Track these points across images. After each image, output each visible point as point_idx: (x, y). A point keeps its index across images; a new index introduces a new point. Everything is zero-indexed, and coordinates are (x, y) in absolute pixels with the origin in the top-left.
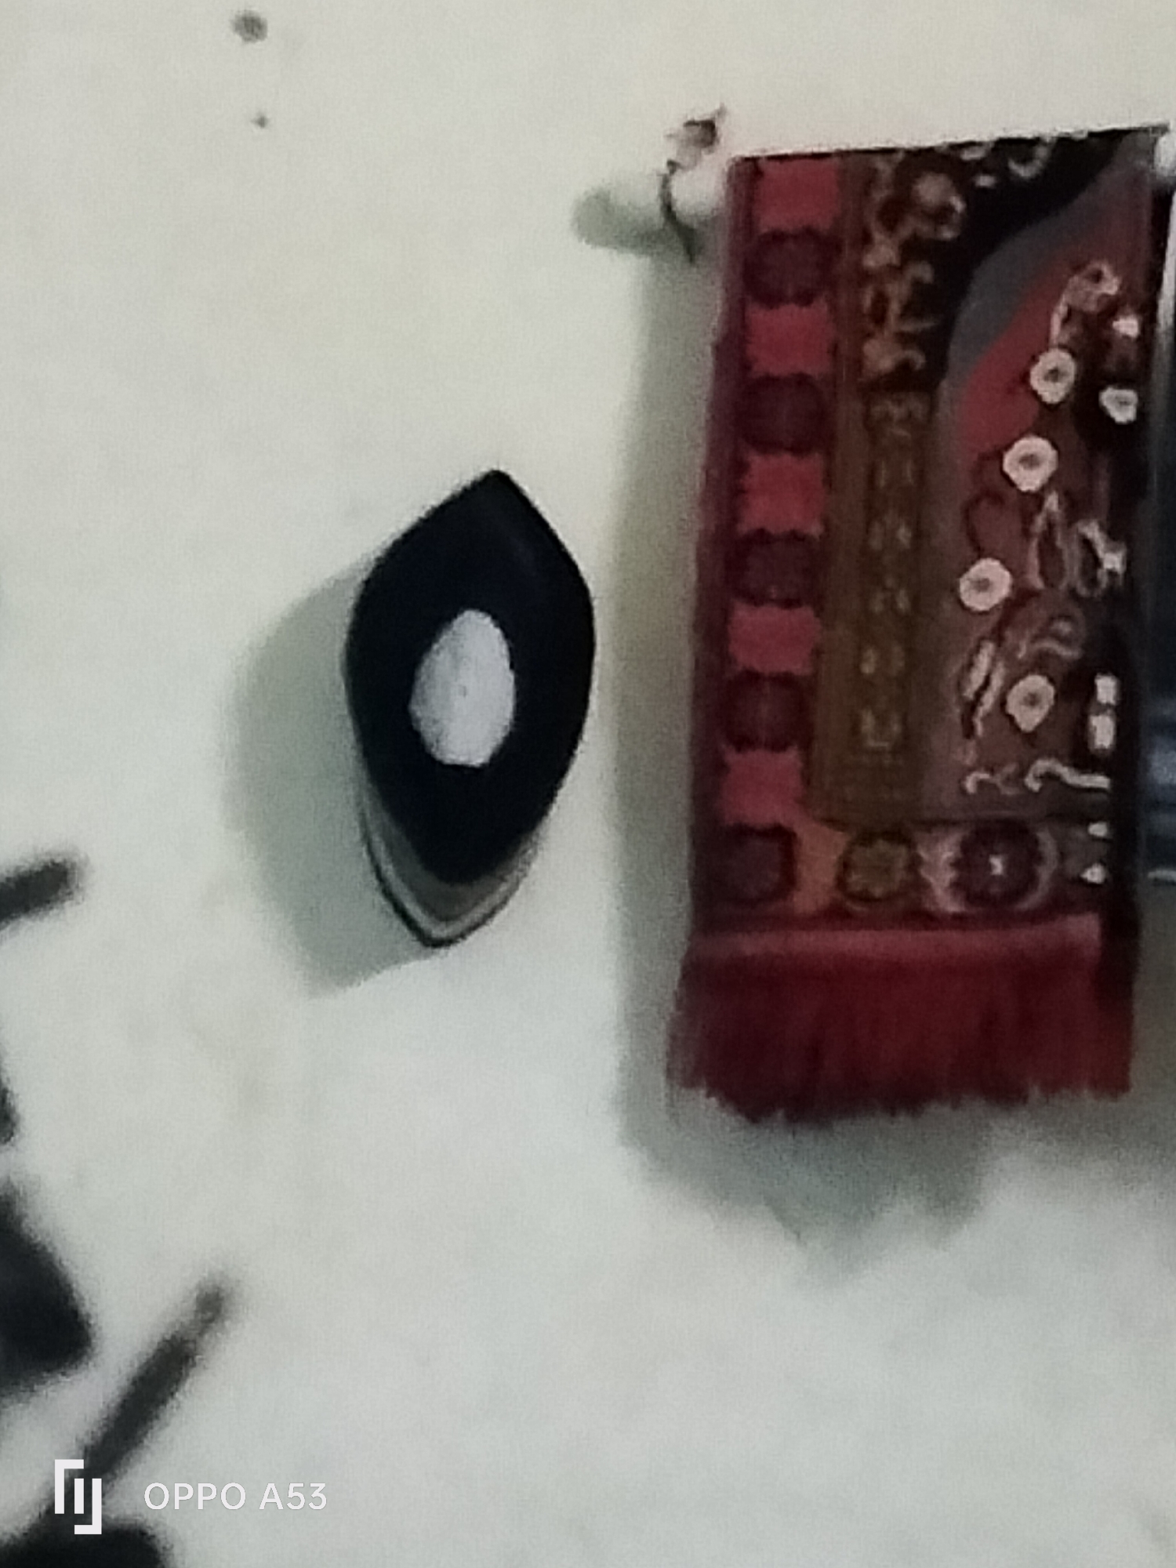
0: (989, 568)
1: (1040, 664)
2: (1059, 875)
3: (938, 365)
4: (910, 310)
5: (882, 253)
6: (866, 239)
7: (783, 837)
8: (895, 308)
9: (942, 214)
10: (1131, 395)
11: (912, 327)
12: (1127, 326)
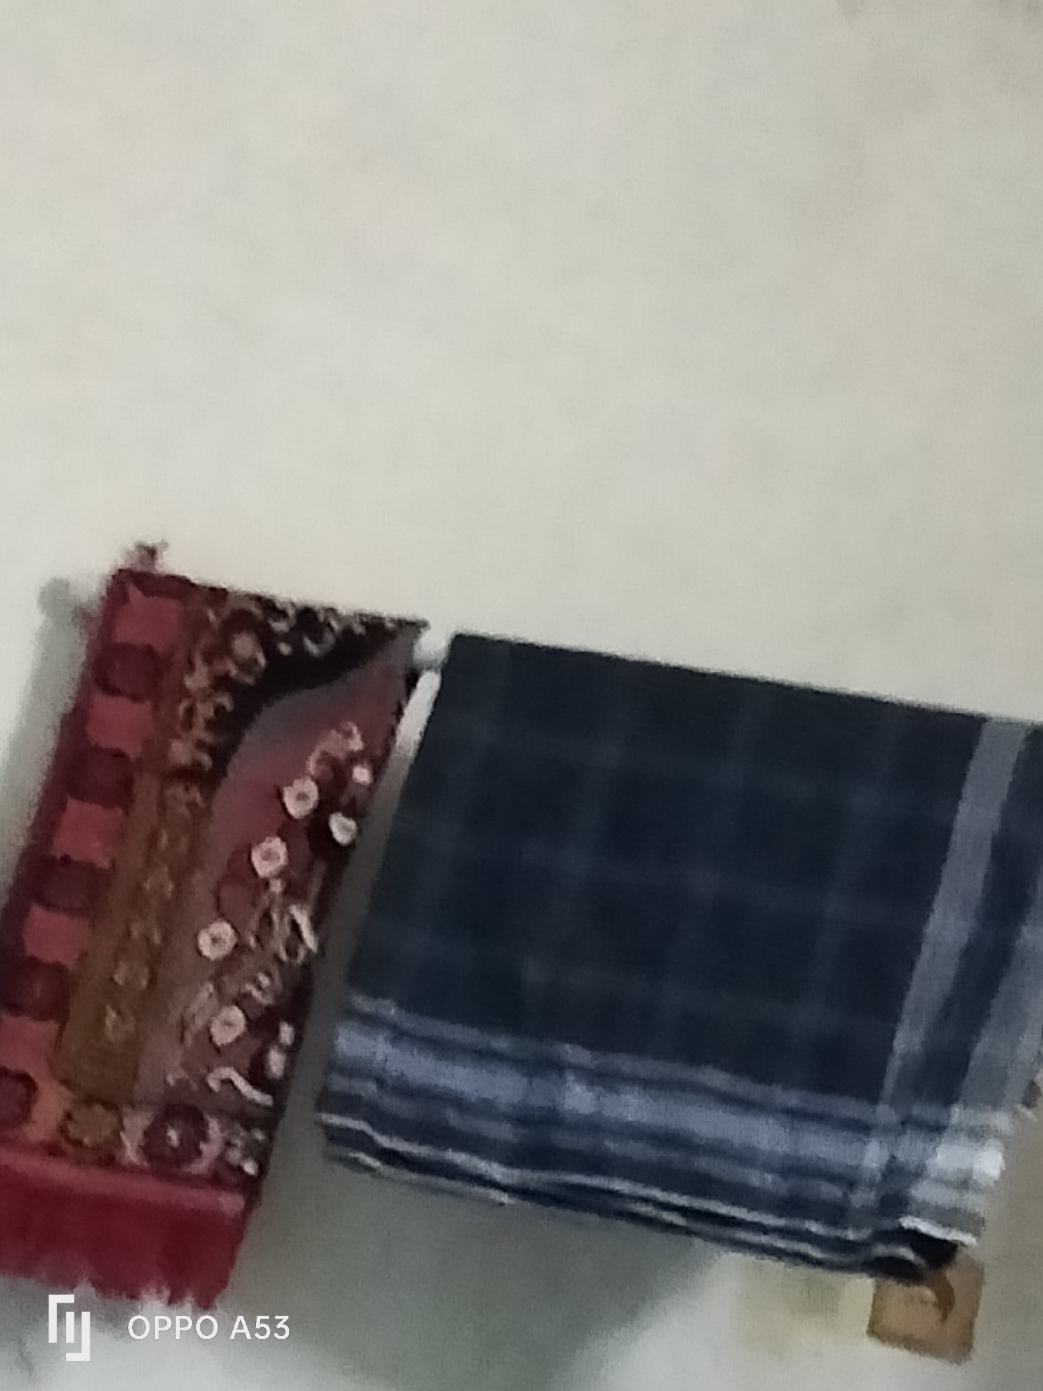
0: (224, 930)
1: (241, 1000)
2: (221, 1158)
3: (220, 770)
4: (210, 725)
5: (198, 680)
6: (191, 667)
7: (26, 1084)
9: (246, 665)
10: (352, 824)
11: (208, 738)
12: (361, 774)
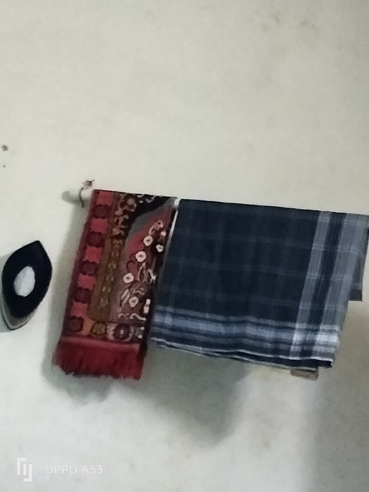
0: (130, 275)
1: (137, 295)
2: (134, 336)
3: (126, 235)
4: (123, 223)
5: (119, 212)
6: (117, 209)
7: (81, 320)
8: (120, 223)
9: (132, 207)
10: (162, 247)
11: (123, 227)
12: (164, 234)
